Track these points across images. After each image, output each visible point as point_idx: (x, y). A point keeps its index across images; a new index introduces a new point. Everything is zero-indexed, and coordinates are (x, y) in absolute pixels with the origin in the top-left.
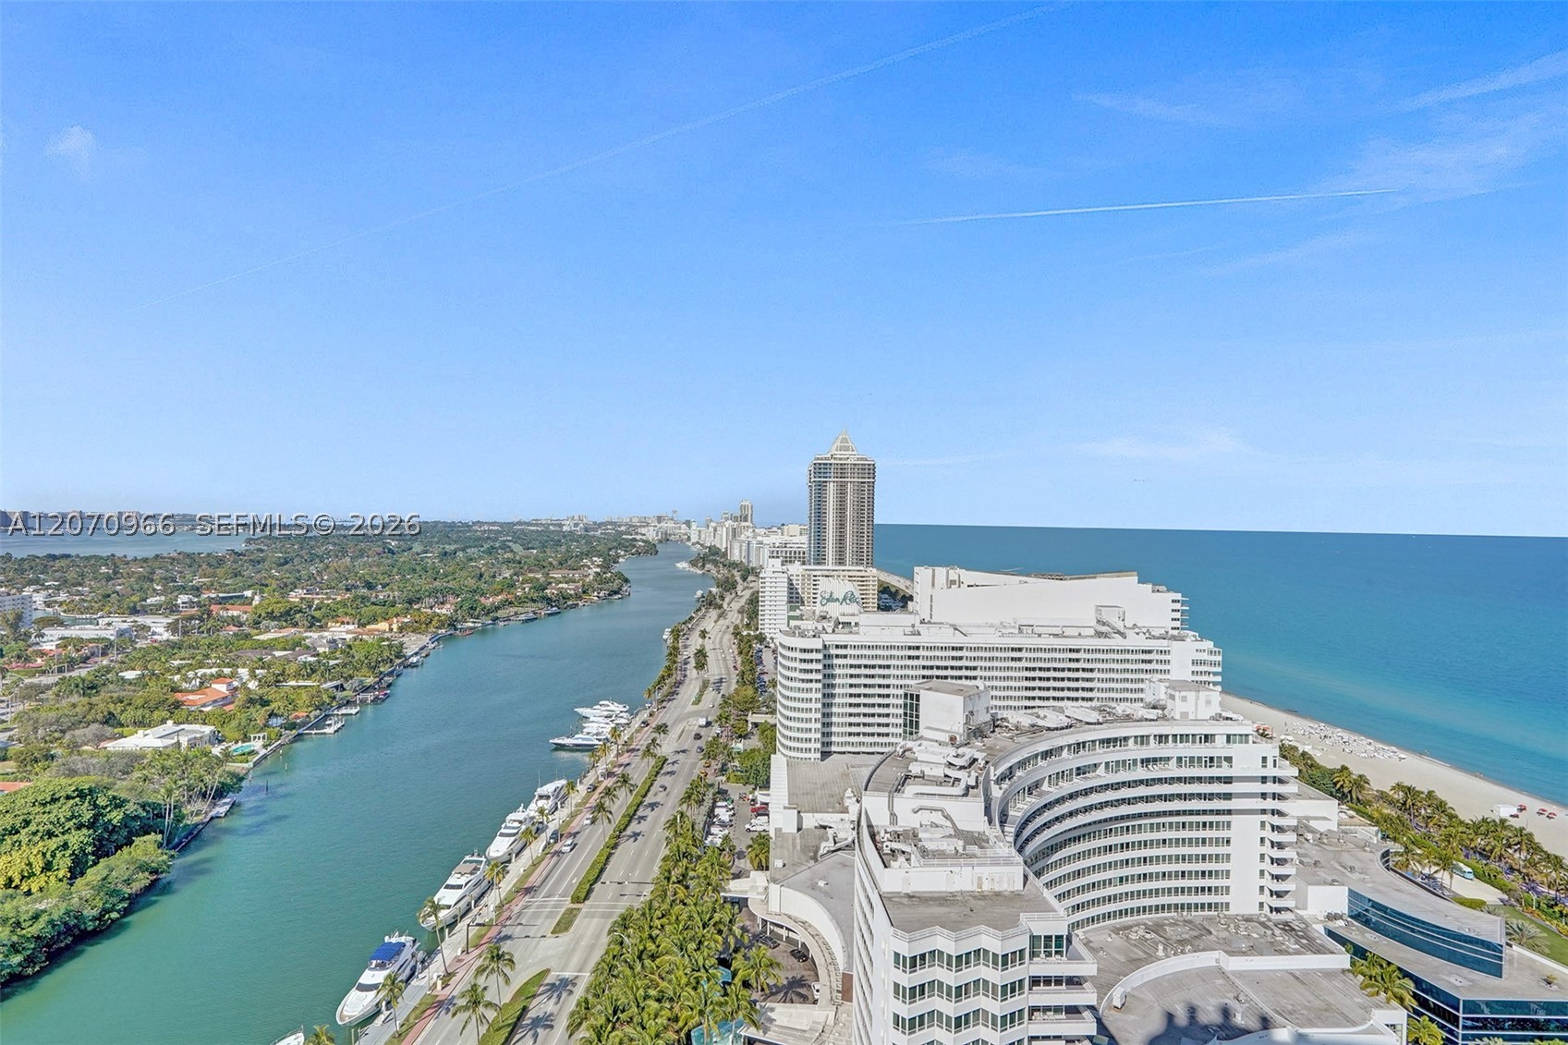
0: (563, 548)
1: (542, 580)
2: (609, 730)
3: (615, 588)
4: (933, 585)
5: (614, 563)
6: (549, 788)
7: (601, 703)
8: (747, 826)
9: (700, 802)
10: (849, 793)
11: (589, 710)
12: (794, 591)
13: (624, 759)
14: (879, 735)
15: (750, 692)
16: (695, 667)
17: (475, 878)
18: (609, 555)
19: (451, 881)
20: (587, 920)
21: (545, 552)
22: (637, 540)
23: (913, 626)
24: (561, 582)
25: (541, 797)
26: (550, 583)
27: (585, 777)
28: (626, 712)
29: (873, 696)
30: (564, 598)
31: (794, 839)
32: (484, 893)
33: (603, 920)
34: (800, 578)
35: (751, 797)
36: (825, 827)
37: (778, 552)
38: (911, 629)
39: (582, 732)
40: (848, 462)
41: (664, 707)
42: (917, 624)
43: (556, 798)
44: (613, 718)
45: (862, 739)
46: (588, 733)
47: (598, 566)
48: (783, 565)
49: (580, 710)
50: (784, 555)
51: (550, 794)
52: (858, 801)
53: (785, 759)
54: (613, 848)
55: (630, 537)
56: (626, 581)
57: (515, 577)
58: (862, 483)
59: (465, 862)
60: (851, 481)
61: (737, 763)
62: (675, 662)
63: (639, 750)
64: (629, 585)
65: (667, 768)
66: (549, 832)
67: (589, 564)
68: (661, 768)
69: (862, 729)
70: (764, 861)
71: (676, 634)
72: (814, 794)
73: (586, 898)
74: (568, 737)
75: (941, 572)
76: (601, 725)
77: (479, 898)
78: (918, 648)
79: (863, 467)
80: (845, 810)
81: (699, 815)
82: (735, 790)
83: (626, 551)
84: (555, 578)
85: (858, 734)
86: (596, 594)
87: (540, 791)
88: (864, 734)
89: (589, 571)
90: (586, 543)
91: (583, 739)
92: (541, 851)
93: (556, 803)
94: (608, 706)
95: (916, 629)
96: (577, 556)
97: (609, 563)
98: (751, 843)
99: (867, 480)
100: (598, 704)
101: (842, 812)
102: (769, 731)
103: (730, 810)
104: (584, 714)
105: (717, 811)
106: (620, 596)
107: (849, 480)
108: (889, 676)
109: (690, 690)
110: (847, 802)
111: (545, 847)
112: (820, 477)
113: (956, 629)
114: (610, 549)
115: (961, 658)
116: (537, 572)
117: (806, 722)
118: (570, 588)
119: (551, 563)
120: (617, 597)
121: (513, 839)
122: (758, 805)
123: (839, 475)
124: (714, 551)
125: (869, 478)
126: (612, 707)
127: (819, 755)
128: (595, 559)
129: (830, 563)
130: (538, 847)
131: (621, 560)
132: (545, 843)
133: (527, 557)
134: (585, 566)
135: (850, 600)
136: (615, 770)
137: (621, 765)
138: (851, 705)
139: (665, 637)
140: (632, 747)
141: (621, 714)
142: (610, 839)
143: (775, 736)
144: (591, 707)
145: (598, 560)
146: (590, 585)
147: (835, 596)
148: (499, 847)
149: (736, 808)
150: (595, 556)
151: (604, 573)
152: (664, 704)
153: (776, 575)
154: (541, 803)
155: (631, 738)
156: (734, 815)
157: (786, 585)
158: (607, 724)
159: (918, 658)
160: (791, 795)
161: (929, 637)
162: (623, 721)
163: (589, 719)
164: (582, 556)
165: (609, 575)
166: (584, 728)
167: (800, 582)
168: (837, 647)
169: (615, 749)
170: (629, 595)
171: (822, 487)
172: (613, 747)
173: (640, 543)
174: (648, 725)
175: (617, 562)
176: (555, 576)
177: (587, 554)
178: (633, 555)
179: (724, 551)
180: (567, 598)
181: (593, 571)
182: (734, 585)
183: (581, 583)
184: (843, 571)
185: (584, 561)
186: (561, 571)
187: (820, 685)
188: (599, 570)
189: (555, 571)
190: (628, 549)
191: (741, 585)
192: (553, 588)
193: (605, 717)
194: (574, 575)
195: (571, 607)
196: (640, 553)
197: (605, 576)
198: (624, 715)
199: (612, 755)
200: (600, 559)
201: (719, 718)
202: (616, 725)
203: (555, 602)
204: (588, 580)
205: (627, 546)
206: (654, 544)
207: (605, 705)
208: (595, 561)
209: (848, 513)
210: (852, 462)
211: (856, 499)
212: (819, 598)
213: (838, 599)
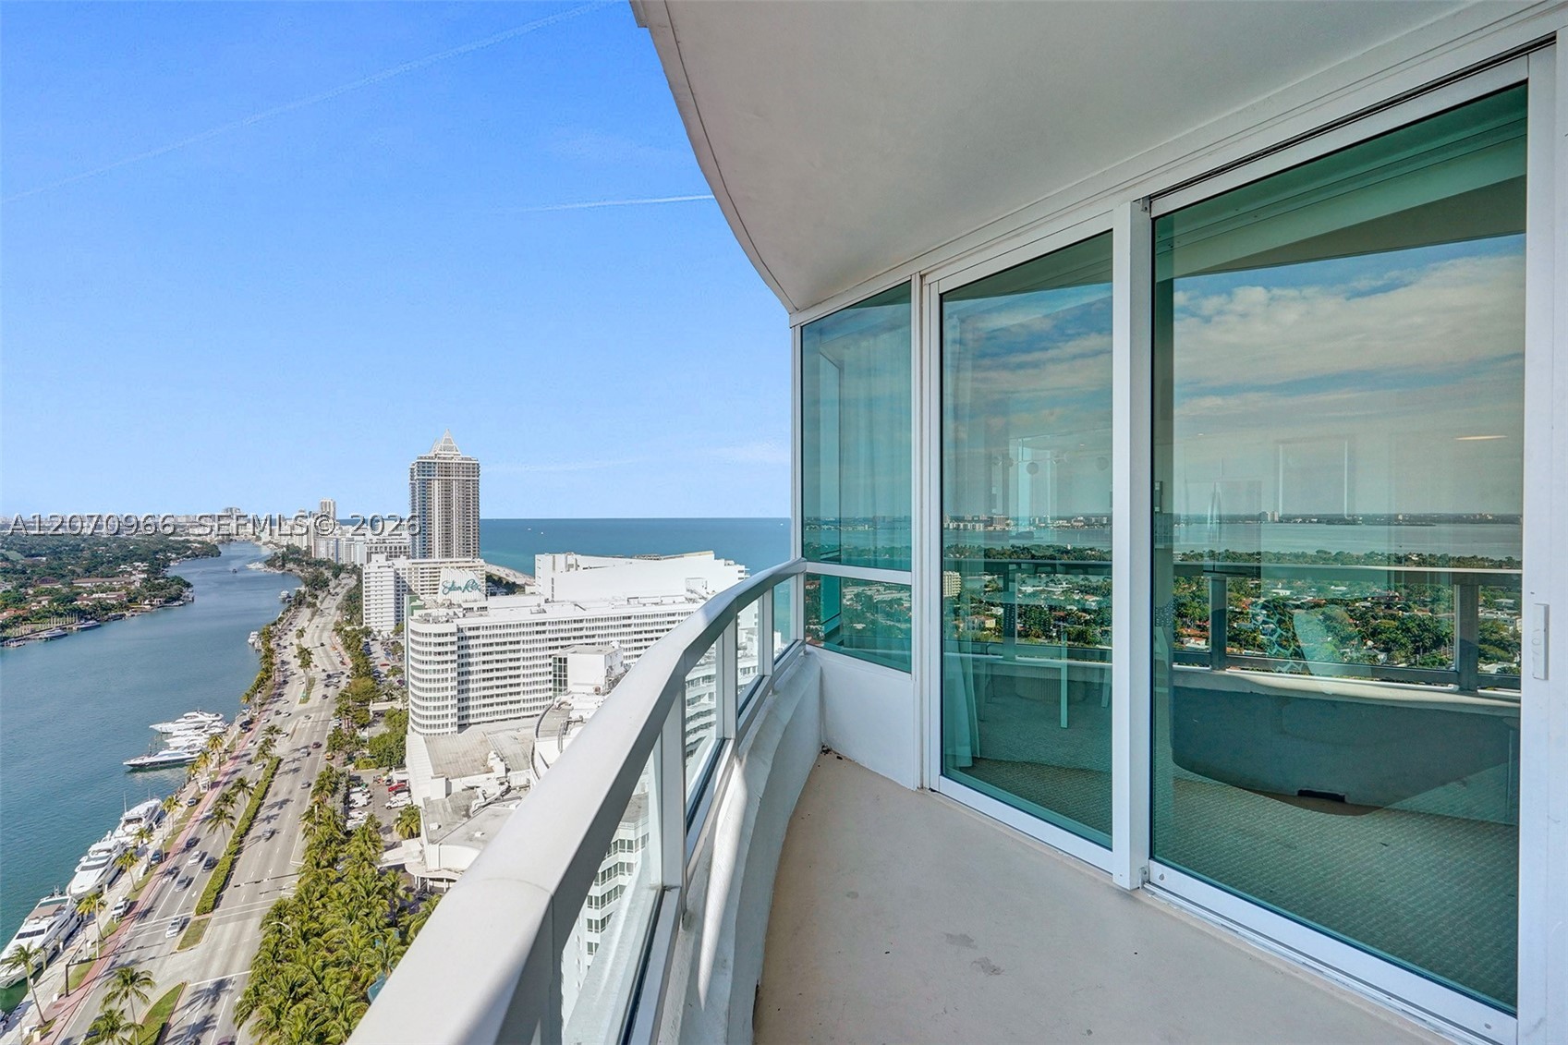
0: (87, 554)
1: (65, 590)
2: (204, 741)
3: (172, 594)
4: (554, 569)
5: (164, 567)
6: (140, 810)
7: (185, 715)
8: (387, 805)
9: (335, 791)
10: (492, 755)
11: (170, 725)
12: (401, 584)
13: (228, 767)
14: (511, 702)
15: (369, 683)
16: (301, 666)
17: (59, 919)
18: (157, 559)
19: (24, 929)
20: (220, 927)
21: (60, 559)
22: (191, 542)
23: (539, 605)
24: (91, 591)
25: (129, 821)
26: (79, 594)
27: (182, 792)
28: (219, 721)
29: (505, 669)
30: (103, 609)
31: (444, 803)
32: (73, 932)
33: (240, 922)
34: (407, 571)
35: (385, 778)
36: (472, 788)
37: (376, 548)
38: (537, 608)
39: (167, 748)
40: (452, 461)
41: (268, 710)
42: (543, 603)
43: (150, 818)
44: (206, 729)
45: (496, 708)
46: (177, 748)
47: (143, 571)
48: (387, 560)
49: (158, 727)
50: (388, 550)
51: (142, 816)
52: (502, 760)
53: (422, 737)
54: (236, 854)
55: (182, 538)
56: (188, 585)
57: (22, 590)
58: (467, 480)
59: (42, 905)
60: (455, 479)
61: (367, 752)
62: (272, 664)
63: (248, 754)
64: (190, 590)
65: (283, 768)
66: (150, 854)
67: (129, 569)
68: (277, 768)
69: (495, 700)
70: (415, 829)
71: (267, 636)
72: (457, 762)
73: (215, 906)
74: (149, 756)
75: (560, 558)
76: (191, 738)
77: (68, 939)
78: (544, 624)
79: (466, 466)
80: (490, 770)
81: (335, 803)
82: (368, 775)
83: (178, 554)
84: (85, 588)
85: (492, 705)
86: (147, 602)
87: (127, 815)
88: (497, 704)
89: (133, 578)
90: (118, 547)
91: (169, 755)
92: (141, 875)
93: (151, 825)
94: (195, 717)
95: (541, 607)
96: (110, 561)
97: (157, 567)
98: (399, 816)
99: (471, 478)
100: (181, 717)
101: (487, 773)
102: (397, 716)
103: (367, 793)
104: (164, 730)
105: (353, 797)
106: (182, 602)
108: (519, 651)
109: (294, 690)
110: (491, 763)
111: (147, 870)
112: (423, 476)
113: (576, 605)
114: (157, 553)
115: (581, 629)
116: (53, 581)
117: (443, 700)
118: (110, 599)
119: (73, 572)
120: (176, 603)
121: (102, 870)
122: (396, 784)
123: (444, 473)
124: (295, 550)
125: (474, 476)
126: (201, 718)
127: (456, 729)
128: (137, 564)
129: (437, 555)
130: (137, 871)
131: (172, 564)
132: (145, 866)
133: (33, 566)
134: (123, 572)
136: (219, 779)
137: (226, 774)
138: (484, 680)
139: (250, 641)
140: (235, 754)
141: (214, 724)
142: (230, 846)
143: (407, 718)
144: (173, 721)
145: (142, 565)
146: (139, 593)
148: (83, 882)
149: (372, 791)
150: (136, 561)
151: (156, 579)
152: (265, 708)
153: (381, 570)
154: (129, 828)
155: (233, 745)
156: (371, 797)
157: (393, 578)
158: (199, 735)
159: (544, 632)
160: (435, 766)
161: (554, 613)
162: (218, 730)
163: (174, 735)
164: (117, 561)
165: (162, 581)
166: (168, 744)
167: (407, 576)
168: (470, 629)
169: (216, 758)
170: (193, 600)
171: (426, 485)
172: (213, 757)
173: (196, 545)
174: (249, 730)
175: (169, 566)
176: (84, 585)
177: (124, 560)
178: (188, 557)
179: (305, 549)
180: (107, 609)
181: (138, 577)
182: (326, 583)
183: (124, 592)
184: (451, 562)
185: (122, 567)
186: (91, 580)
187: (455, 665)
188: (146, 576)
189: (83, 580)
190: (181, 552)
191: (332, 584)
192: (85, 599)
193: (196, 729)
194: (111, 583)
195: (115, 618)
196: (197, 556)
197: (157, 582)
198: (219, 724)
199: (212, 766)
200: (145, 564)
201: (339, 711)
202: (211, 734)
203: (90, 614)
204: (133, 587)
205: (178, 549)
206: (214, 545)
207: (191, 717)
208: (138, 566)
209: (454, 509)
210: (457, 461)
211: (461, 496)
212: (441, 587)
213: (460, 588)
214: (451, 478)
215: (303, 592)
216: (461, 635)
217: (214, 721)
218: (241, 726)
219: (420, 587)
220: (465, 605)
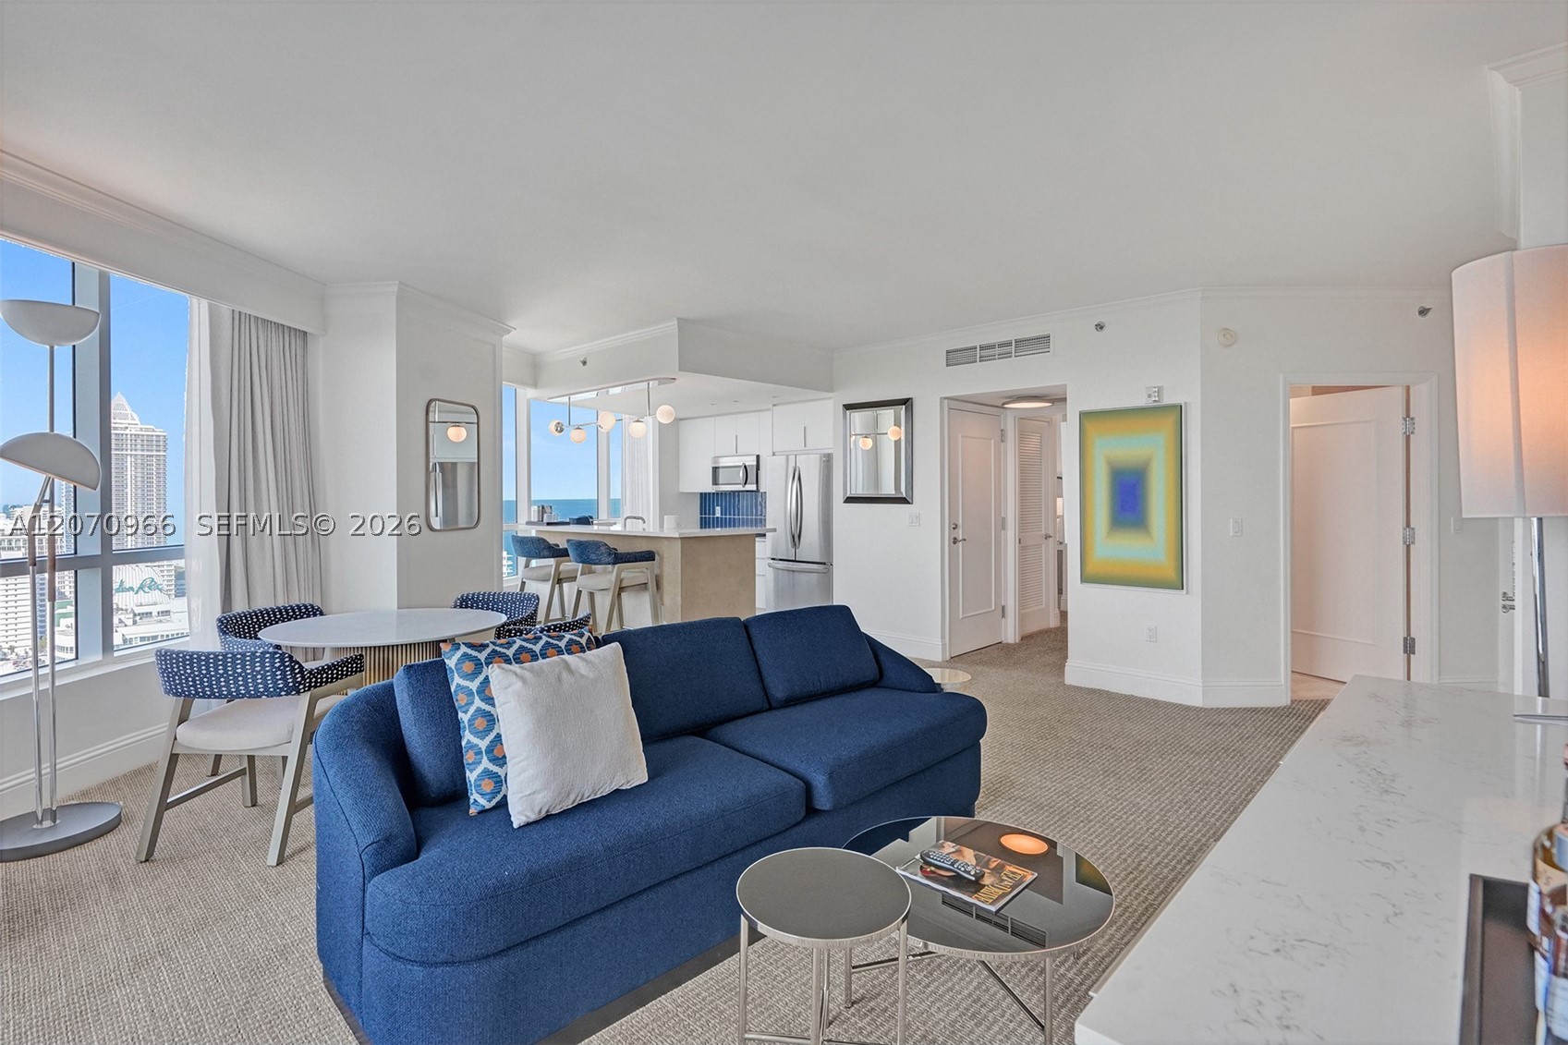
40: (128, 432)
58: (147, 456)
60: (132, 454)
79: (150, 439)
99: (155, 453)
107: (129, 452)
125: (158, 451)
135: (150, 588)
147: (127, 585)
209: (129, 492)
210: (133, 432)
211: (140, 475)
213: (132, 589)
214: (124, 452)
220: (138, 610)
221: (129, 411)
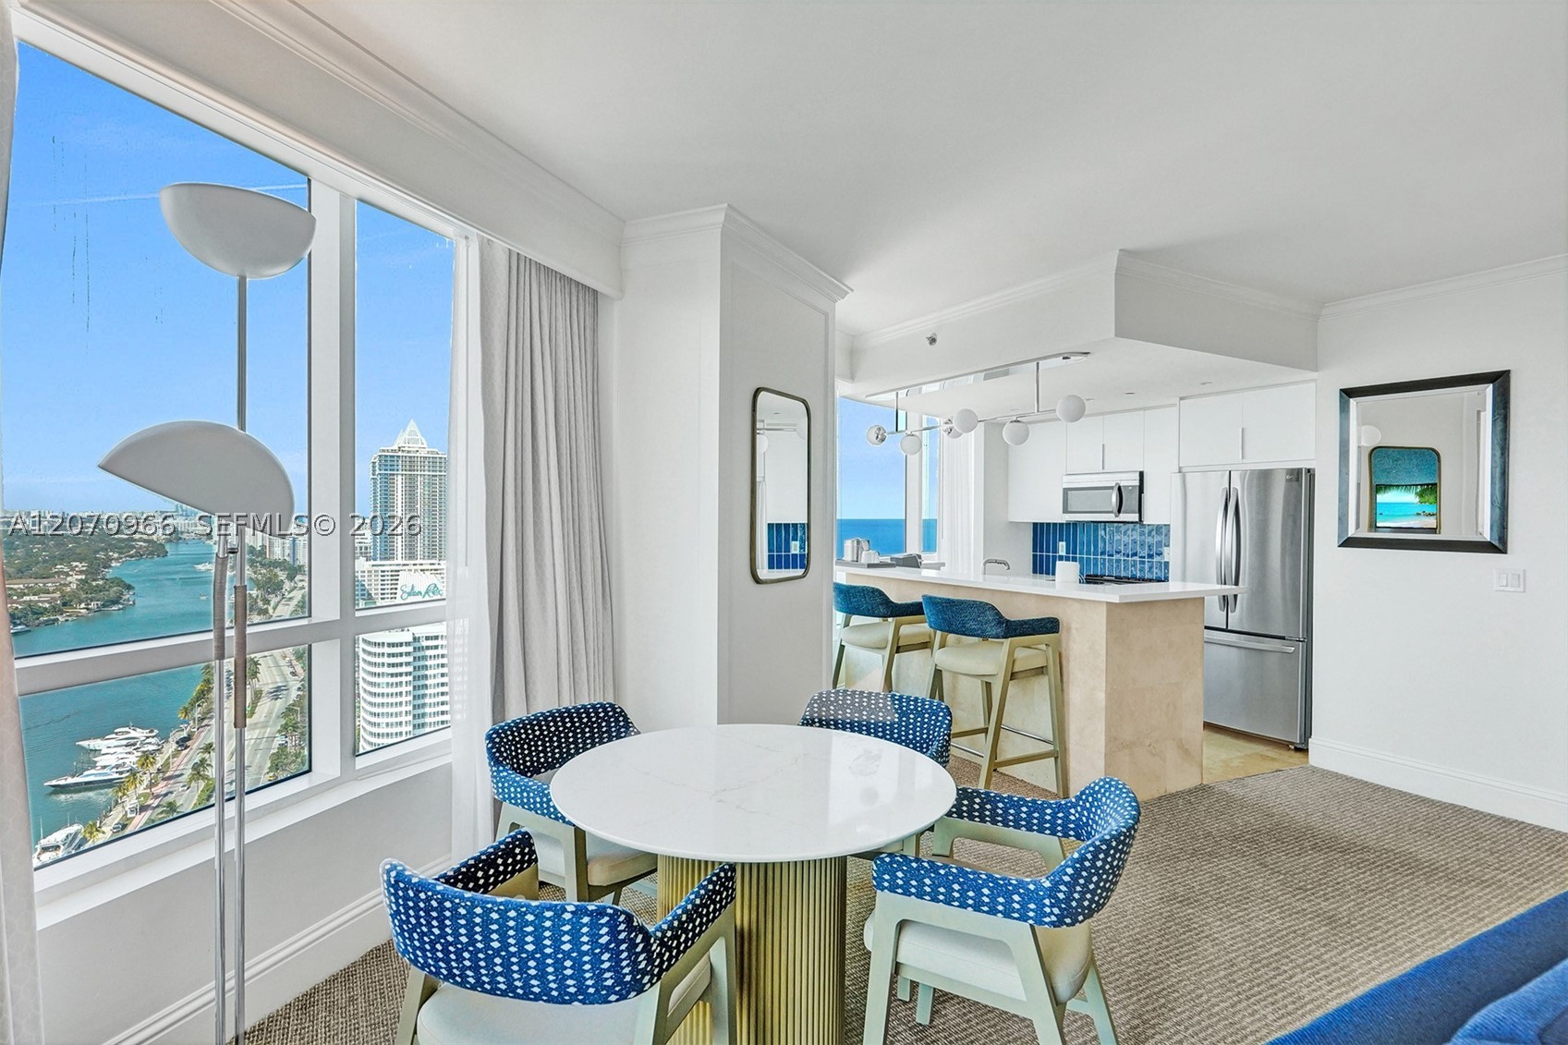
0: (20, 552)
2: (135, 760)
3: (111, 597)
5: (105, 567)
6: (59, 836)
7: (116, 731)
11: (99, 741)
12: (360, 588)
13: (161, 788)
18: (97, 559)
22: (136, 540)
25: (45, 849)
27: (106, 816)
28: (153, 737)
30: (35, 613)
34: (366, 574)
39: (94, 767)
40: (418, 454)
41: (206, 725)
44: (138, 746)
46: (104, 767)
47: (81, 572)
49: (85, 744)
51: (59, 843)
56: (129, 587)
58: (433, 476)
60: (422, 475)
63: (182, 775)
64: (132, 592)
67: (66, 570)
74: (73, 776)
76: (121, 756)
79: (434, 460)
83: (120, 553)
84: (15, 590)
86: (83, 605)
89: (69, 579)
90: (56, 545)
91: (97, 775)
94: (128, 733)
96: (45, 561)
97: (97, 567)
99: (438, 473)
100: (113, 733)
104: (92, 747)
106: (121, 606)
107: (419, 473)
112: (386, 470)
114: (97, 552)
117: (396, 716)
118: (43, 601)
120: (115, 607)
123: (408, 467)
125: (440, 471)
126: (133, 734)
128: (74, 564)
129: (400, 556)
131: (114, 564)
134: (59, 573)
135: (433, 593)
136: (149, 802)
140: (168, 774)
141: (148, 741)
144: (102, 736)
145: (80, 566)
146: (74, 594)
147: (416, 590)
150: (74, 560)
151: (94, 580)
152: (205, 722)
155: (167, 764)
158: (129, 753)
162: (151, 748)
163: (102, 752)
164: (53, 561)
165: (101, 582)
166: (96, 762)
167: (366, 579)
168: (427, 638)
169: (146, 779)
170: (134, 603)
171: (388, 481)
172: (144, 777)
173: (141, 543)
174: (186, 747)
175: (110, 567)
176: (15, 587)
177: (62, 560)
178: (132, 557)
179: (259, 549)
180: (39, 613)
181: (74, 579)
182: (279, 586)
183: (57, 595)
184: (414, 565)
185: (58, 567)
186: (24, 581)
187: (410, 678)
188: (83, 577)
189: (15, 581)
190: (124, 551)
191: (287, 585)
192: (15, 602)
193: (126, 746)
194: (44, 584)
195: (47, 623)
196: (142, 555)
197: (94, 583)
198: (153, 740)
199: (142, 787)
200: (83, 564)
201: (285, 727)
202: (144, 752)
203: (19, 618)
204: (68, 589)
205: (122, 548)
206: (161, 544)
207: (123, 733)
208: (76, 566)
209: (418, 506)
210: (422, 455)
211: (427, 492)
212: (399, 592)
213: (420, 593)
214: (416, 473)
215: (254, 596)
216: (417, 645)
217: (148, 738)
218: (177, 743)
219: (380, 591)
221: (420, 437)
